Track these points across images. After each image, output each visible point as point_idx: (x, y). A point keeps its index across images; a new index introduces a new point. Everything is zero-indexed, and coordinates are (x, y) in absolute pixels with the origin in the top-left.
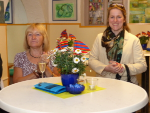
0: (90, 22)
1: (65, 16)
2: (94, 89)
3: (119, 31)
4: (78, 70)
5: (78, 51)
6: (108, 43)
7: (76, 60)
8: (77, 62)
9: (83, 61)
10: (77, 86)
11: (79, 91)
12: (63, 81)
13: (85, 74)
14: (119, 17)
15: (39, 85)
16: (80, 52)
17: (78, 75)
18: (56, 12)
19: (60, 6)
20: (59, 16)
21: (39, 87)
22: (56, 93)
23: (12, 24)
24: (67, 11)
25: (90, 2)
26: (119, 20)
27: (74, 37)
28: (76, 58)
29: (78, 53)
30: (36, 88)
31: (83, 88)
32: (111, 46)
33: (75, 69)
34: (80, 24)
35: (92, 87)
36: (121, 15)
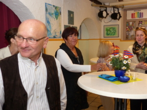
0: (127, 38)
1: (111, 35)
2: (135, 80)
3: (143, 44)
4: (126, 68)
5: (126, 57)
6: (138, 51)
7: (125, 62)
8: (125, 63)
9: (129, 62)
10: (125, 78)
11: (126, 81)
12: (116, 74)
13: (129, 70)
14: (142, 35)
15: (101, 75)
16: (127, 57)
17: (125, 71)
18: (106, 32)
19: (108, 29)
20: (108, 34)
21: (101, 77)
22: (112, 81)
23: (80, 39)
24: (112, 31)
25: (127, 26)
26: (142, 37)
27: (118, 47)
28: (125, 61)
29: (126, 58)
30: (100, 77)
31: (129, 79)
32: (140, 53)
33: (124, 67)
34: (120, 39)
35: (134, 79)
36: (143, 34)
